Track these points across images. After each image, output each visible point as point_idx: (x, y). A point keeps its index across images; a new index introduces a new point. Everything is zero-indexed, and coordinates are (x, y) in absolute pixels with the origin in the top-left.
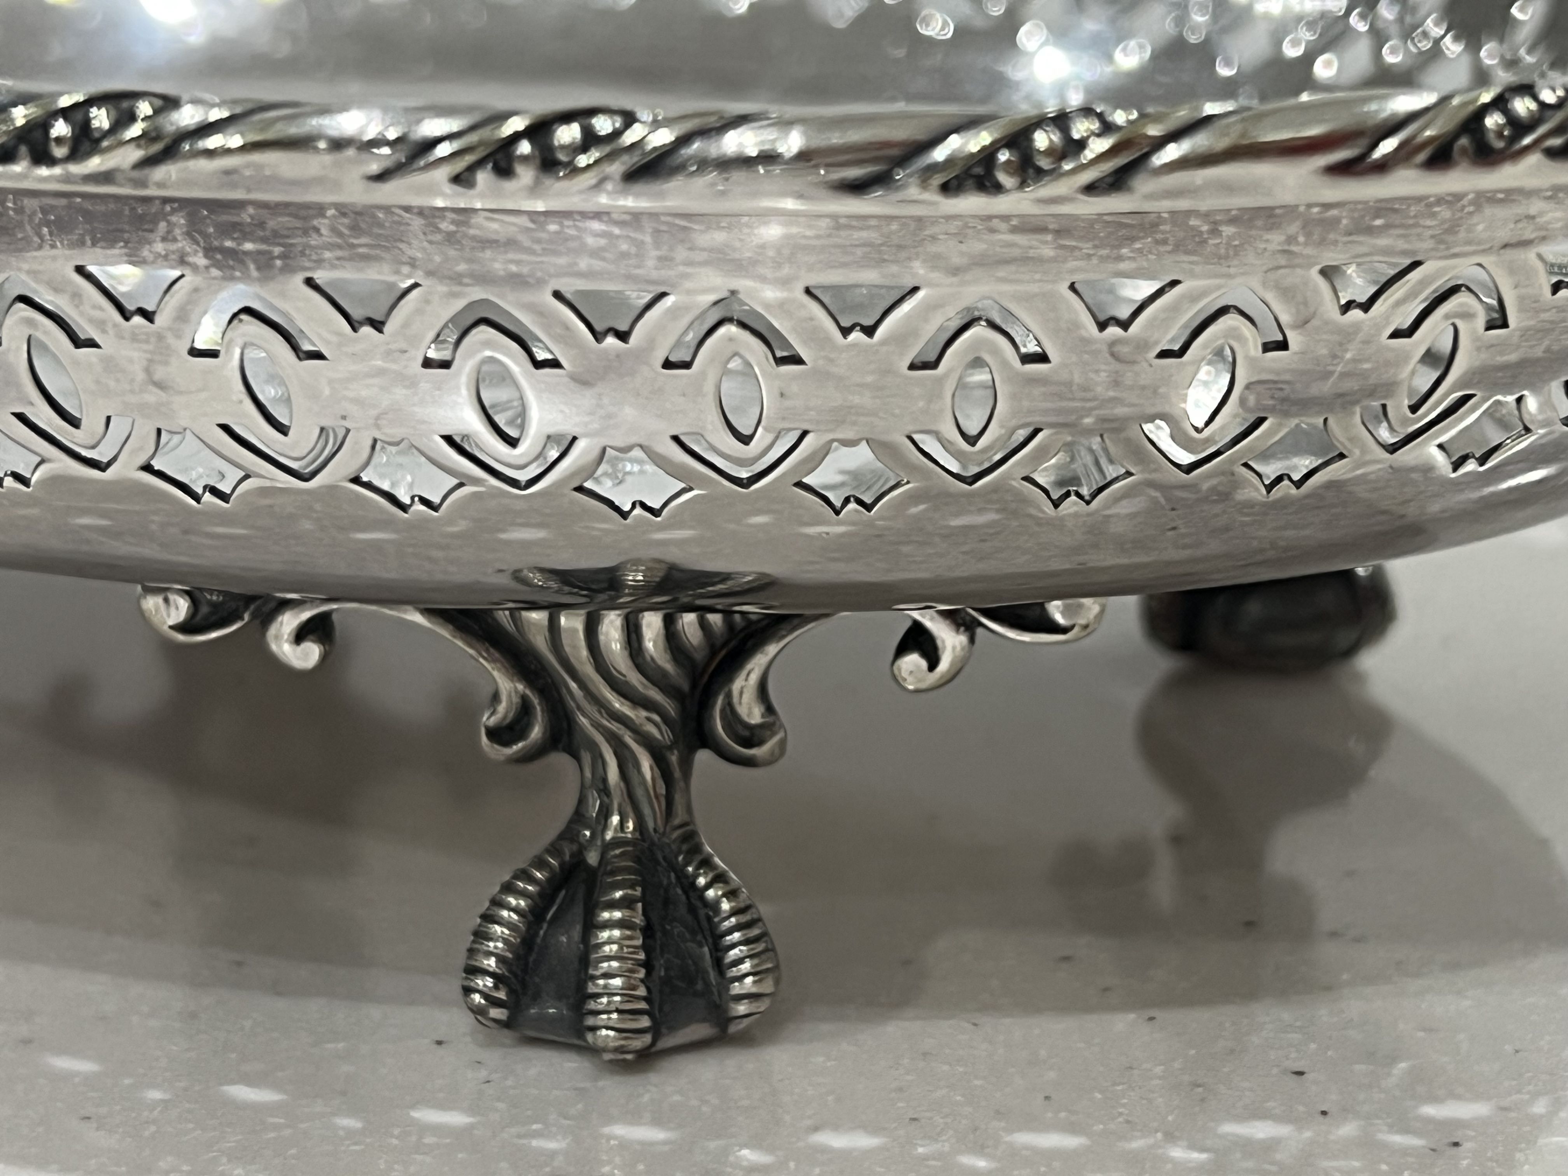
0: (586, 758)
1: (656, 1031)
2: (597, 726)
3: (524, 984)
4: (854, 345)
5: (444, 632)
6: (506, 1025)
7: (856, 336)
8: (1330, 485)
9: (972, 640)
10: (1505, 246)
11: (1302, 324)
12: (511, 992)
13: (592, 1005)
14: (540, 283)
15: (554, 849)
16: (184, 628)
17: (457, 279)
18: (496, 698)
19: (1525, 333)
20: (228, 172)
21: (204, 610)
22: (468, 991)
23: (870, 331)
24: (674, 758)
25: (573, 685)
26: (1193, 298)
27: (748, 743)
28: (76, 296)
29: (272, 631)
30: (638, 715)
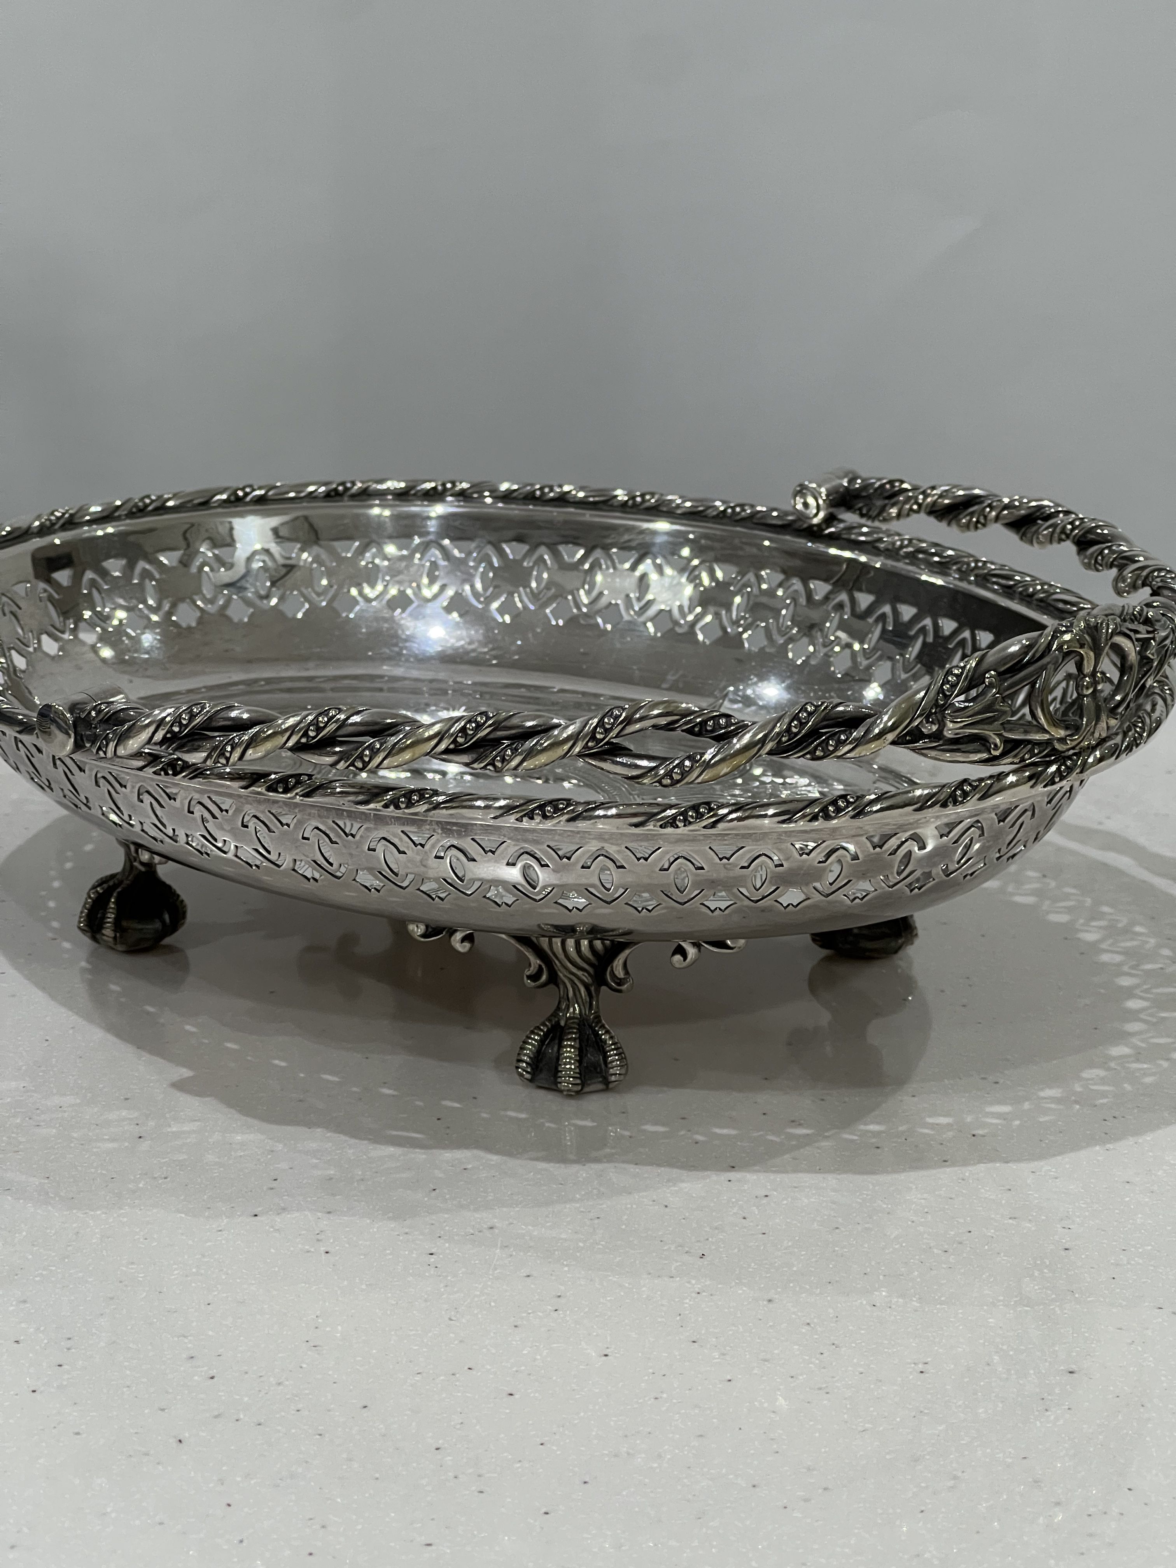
0: (561, 987)
1: (583, 1085)
2: (565, 976)
3: (537, 1067)
4: (642, 863)
5: (513, 941)
6: (531, 1081)
7: (642, 861)
8: (808, 907)
9: (699, 951)
10: (854, 836)
11: (787, 859)
12: (532, 1069)
13: (560, 1074)
14: (543, 843)
15: (549, 1020)
16: (423, 936)
17: (518, 840)
18: (530, 965)
19: (864, 861)
20: (451, 815)
21: (430, 930)
22: (517, 1068)
23: (646, 859)
24: (593, 989)
25: (557, 962)
26: (750, 851)
27: (619, 984)
28: (401, 840)
29: (453, 938)
30: (580, 973)
